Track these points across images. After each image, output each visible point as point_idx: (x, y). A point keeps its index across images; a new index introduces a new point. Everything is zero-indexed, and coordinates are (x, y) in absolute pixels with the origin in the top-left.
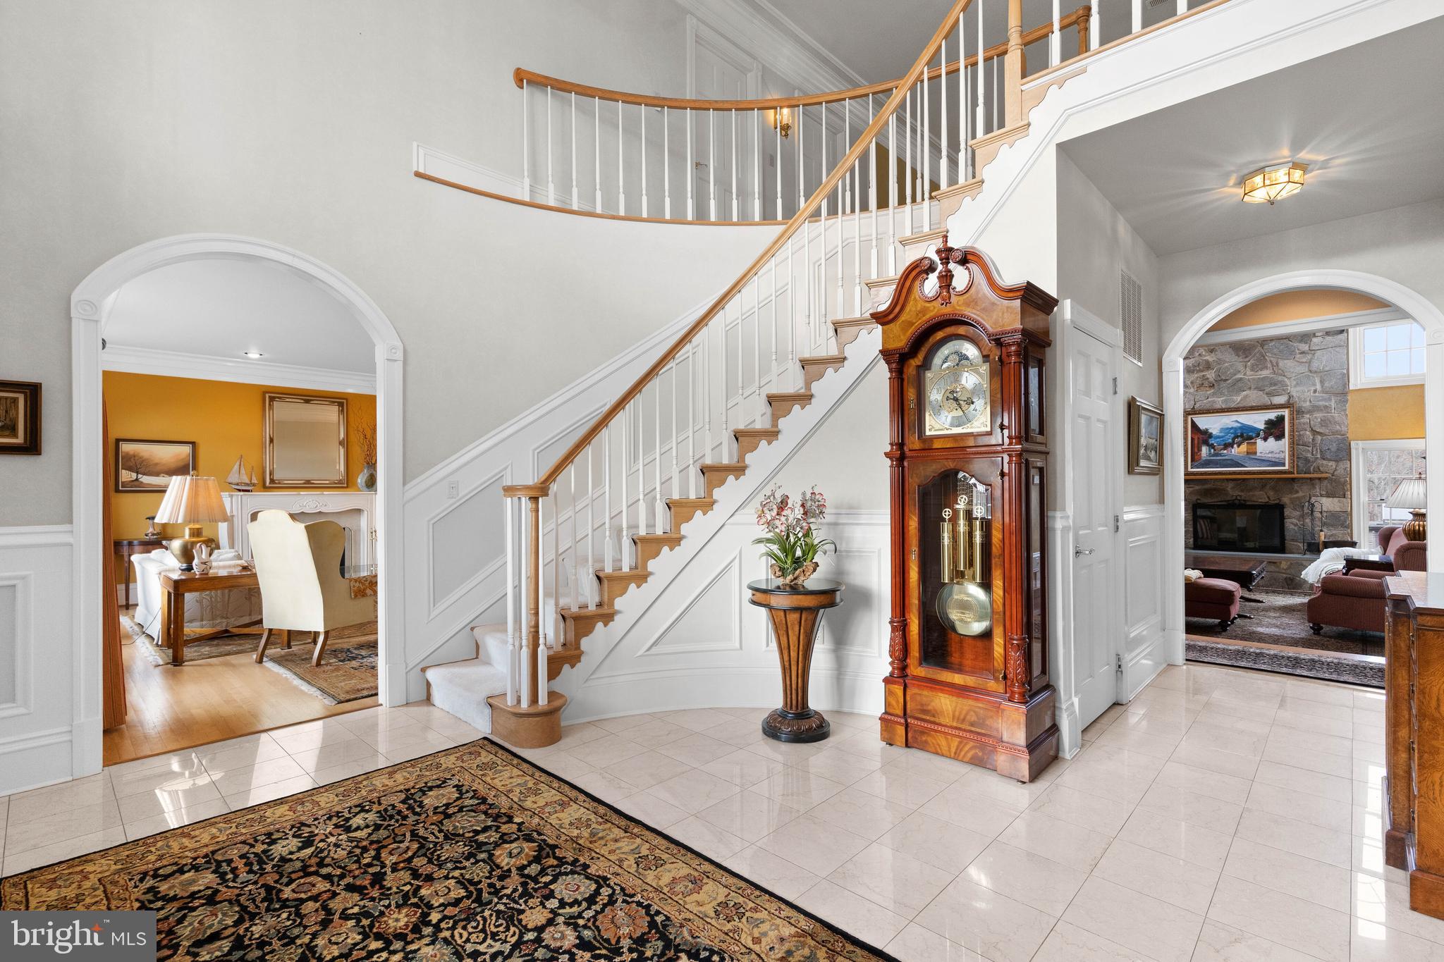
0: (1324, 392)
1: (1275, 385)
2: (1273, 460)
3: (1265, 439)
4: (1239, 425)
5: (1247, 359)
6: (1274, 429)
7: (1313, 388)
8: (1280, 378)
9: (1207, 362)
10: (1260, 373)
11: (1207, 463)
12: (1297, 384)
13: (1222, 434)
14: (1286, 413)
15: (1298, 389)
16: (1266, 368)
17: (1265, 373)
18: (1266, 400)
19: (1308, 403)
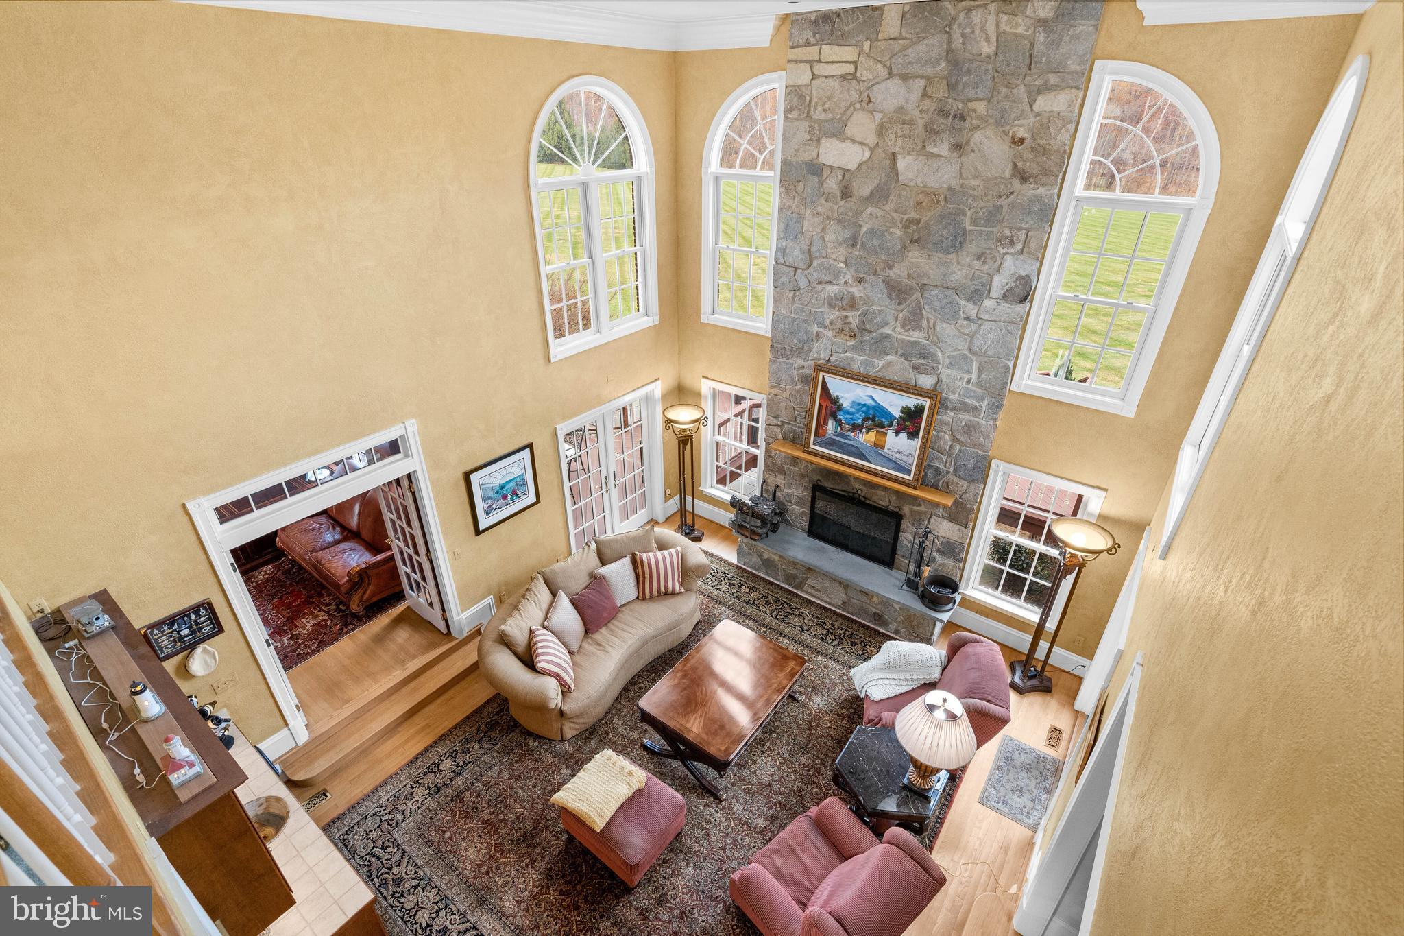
0: (978, 384)
1: (925, 357)
2: (900, 462)
3: (897, 432)
4: (873, 403)
5: (900, 308)
6: (910, 421)
7: (967, 377)
8: (933, 349)
9: (853, 297)
10: (911, 333)
11: (831, 444)
12: (951, 364)
13: (852, 410)
14: (927, 403)
15: (950, 372)
16: (919, 328)
17: (917, 336)
18: (911, 377)
19: (957, 395)
